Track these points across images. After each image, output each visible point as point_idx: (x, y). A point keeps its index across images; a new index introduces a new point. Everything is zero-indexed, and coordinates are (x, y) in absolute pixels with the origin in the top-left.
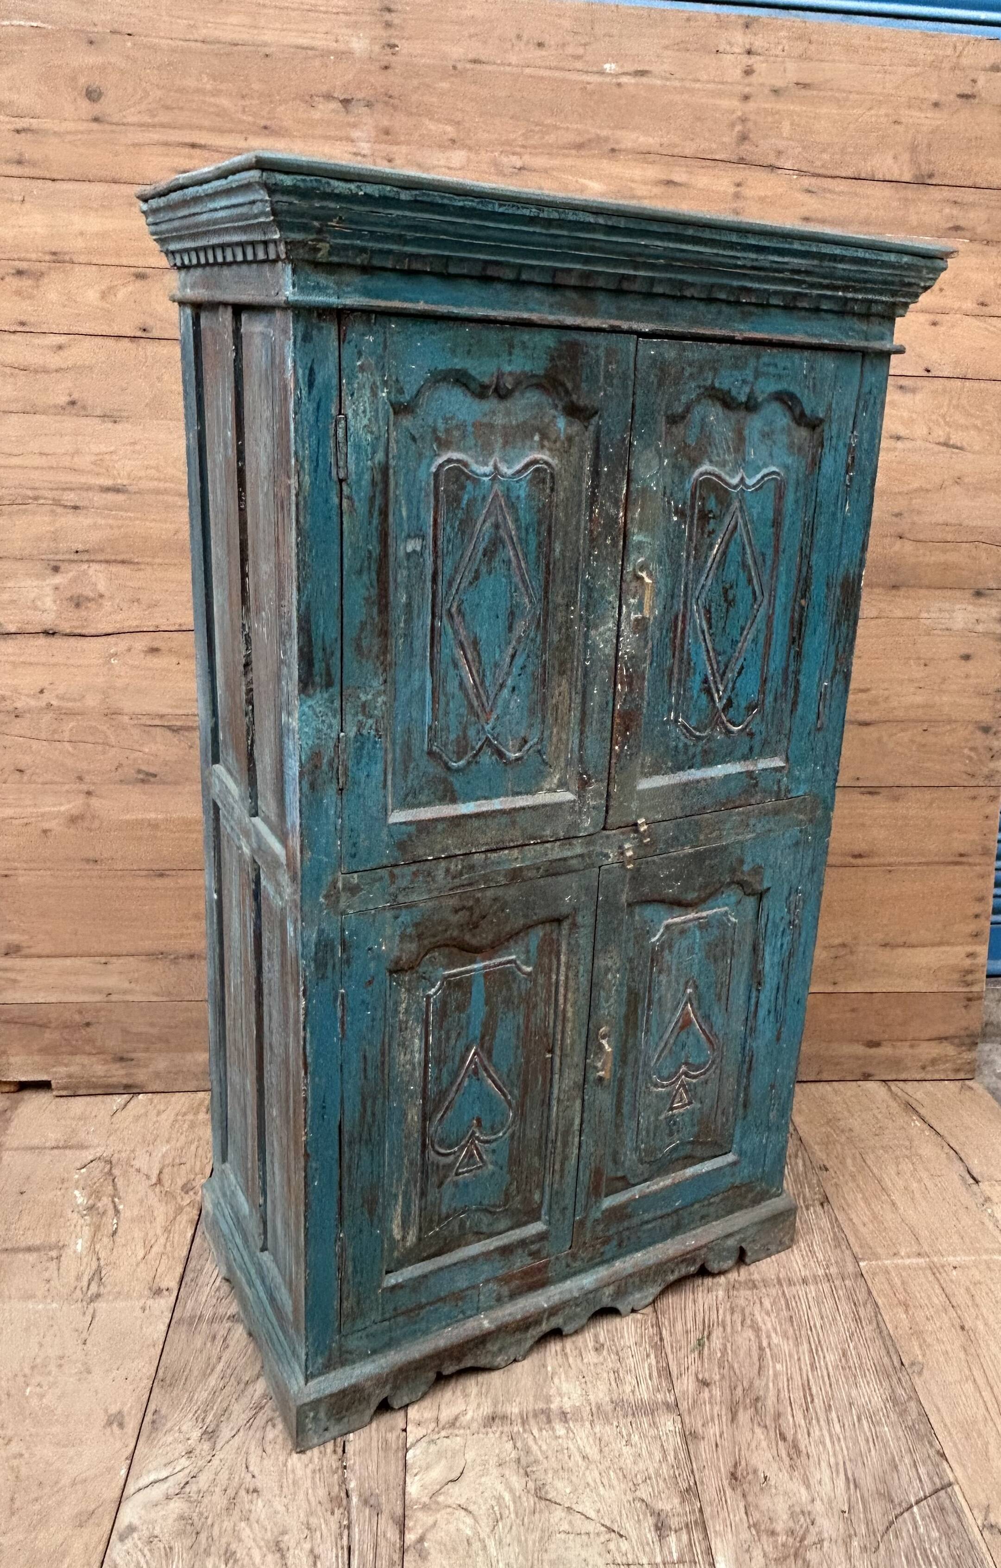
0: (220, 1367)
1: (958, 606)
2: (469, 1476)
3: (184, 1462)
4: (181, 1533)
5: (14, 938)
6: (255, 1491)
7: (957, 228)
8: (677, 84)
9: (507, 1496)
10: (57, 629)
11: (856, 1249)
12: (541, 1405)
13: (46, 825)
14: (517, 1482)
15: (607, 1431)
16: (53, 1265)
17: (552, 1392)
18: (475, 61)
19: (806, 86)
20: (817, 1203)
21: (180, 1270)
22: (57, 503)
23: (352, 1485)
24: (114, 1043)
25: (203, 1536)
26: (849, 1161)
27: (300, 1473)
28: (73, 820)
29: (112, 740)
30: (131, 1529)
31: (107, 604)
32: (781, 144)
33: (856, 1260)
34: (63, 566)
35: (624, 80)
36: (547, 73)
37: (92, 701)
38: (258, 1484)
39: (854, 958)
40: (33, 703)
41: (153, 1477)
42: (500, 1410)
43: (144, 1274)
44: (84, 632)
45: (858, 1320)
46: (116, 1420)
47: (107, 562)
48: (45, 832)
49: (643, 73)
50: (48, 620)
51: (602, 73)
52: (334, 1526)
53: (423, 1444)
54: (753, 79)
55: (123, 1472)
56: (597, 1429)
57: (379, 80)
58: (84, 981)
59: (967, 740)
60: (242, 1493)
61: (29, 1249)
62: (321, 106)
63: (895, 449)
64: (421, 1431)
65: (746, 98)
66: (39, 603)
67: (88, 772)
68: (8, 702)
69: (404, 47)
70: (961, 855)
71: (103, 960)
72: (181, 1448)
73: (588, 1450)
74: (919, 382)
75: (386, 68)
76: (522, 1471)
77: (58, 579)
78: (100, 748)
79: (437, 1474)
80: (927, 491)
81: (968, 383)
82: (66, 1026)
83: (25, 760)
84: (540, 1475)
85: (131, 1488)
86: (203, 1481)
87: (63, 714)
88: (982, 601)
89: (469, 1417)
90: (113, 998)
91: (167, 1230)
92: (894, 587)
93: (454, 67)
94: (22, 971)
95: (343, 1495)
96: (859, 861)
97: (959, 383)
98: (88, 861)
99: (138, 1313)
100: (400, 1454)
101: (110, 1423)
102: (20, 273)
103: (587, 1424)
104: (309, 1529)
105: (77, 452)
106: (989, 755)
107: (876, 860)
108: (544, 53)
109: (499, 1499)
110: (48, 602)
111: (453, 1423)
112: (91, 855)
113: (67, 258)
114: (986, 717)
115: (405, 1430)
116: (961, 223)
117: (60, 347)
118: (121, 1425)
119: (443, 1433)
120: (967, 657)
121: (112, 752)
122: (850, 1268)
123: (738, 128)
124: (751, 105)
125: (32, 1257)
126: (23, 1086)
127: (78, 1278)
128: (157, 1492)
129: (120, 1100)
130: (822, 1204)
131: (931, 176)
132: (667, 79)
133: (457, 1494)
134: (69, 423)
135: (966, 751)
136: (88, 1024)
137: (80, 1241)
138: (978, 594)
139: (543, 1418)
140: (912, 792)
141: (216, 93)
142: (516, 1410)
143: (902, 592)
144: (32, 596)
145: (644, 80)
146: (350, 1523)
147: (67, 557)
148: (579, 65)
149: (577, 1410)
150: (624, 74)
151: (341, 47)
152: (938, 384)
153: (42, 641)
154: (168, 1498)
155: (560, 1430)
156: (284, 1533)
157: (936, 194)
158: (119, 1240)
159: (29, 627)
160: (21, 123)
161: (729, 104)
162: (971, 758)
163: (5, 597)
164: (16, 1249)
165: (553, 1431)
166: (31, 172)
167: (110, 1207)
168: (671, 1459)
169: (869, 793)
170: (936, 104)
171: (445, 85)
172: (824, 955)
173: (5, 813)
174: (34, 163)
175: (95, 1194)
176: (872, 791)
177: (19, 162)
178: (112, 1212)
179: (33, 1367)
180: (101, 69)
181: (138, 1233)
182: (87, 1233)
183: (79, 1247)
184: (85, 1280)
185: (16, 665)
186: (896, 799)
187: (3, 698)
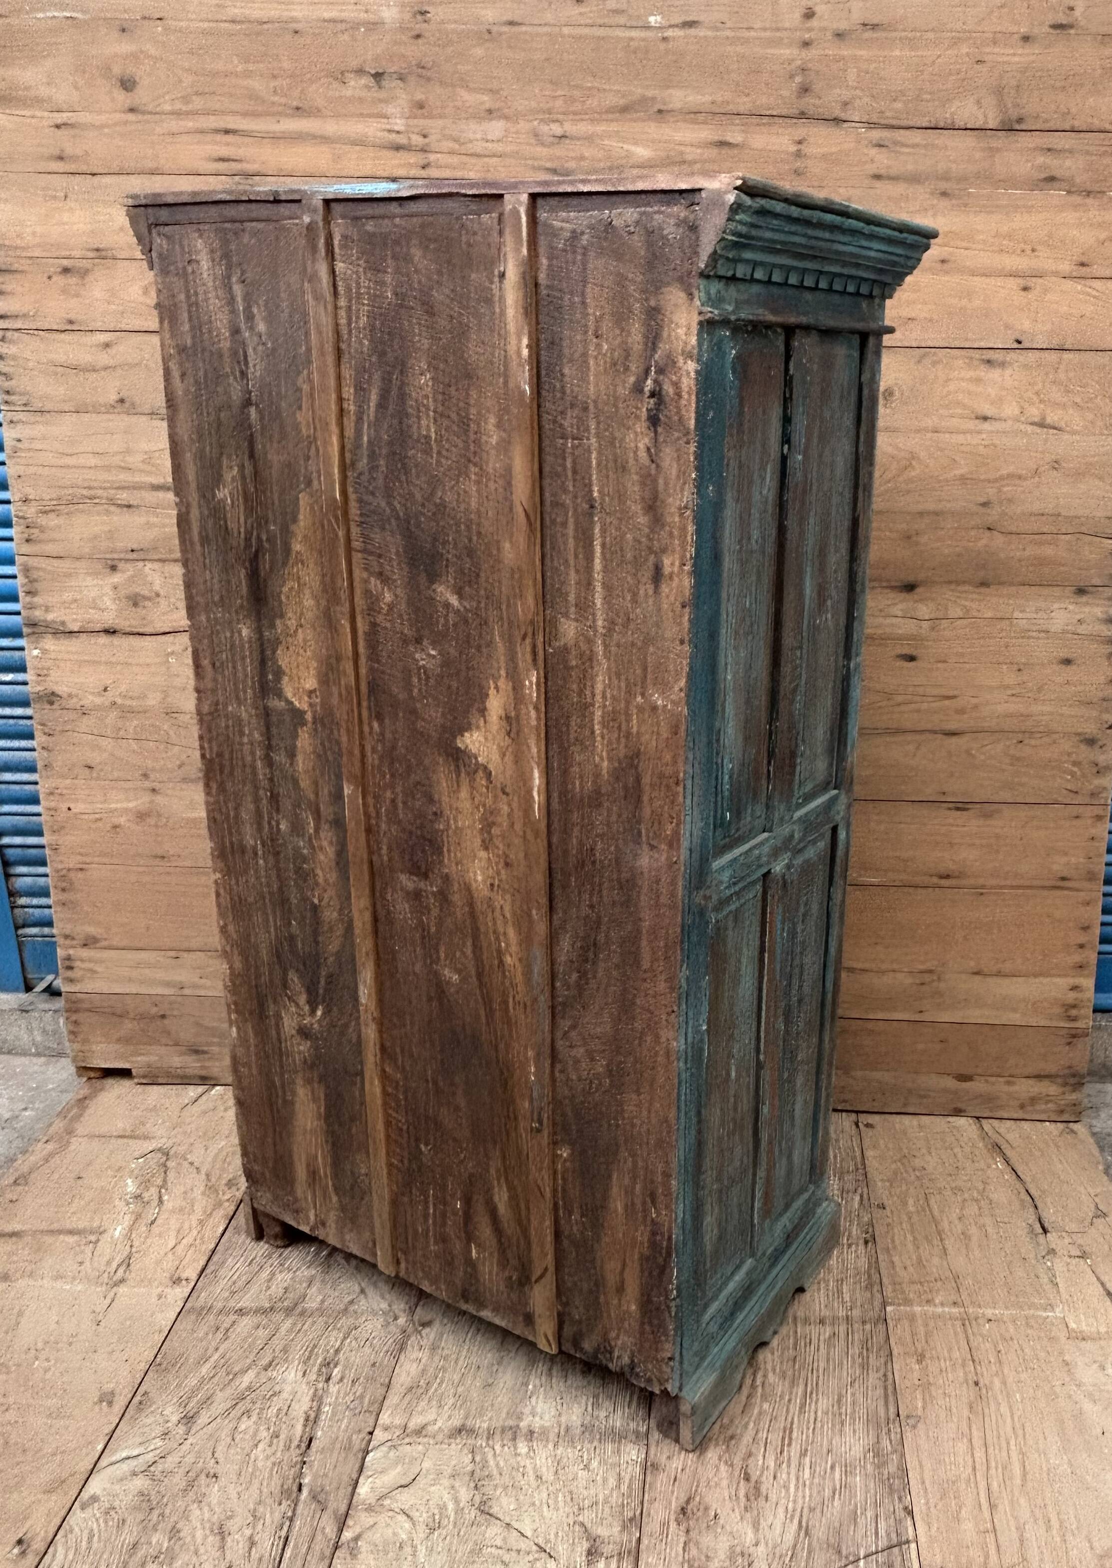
0: (215, 1357)
1: (1056, 606)
2: (421, 1482)
3: (159, 1443)
4: (136, 1508)
5: (92, 930)
6: (215, 1476)
7: (1052, 179)
8: (729, 33)
9: (451, 1506)
10: (117, 627)
11: (887, 1292)
12: (511, 1423)
13: (116, 821)
14: (465, 1494)
15: (568, 1454)
16: (89, 1249)
17: (527, 1410)
18: (511, 23)
19: (874, 27)
20: (861, 1242)
21: (202, 1263)
22: (112, 502)
23: (306, 1481)
24: (188, 1035)
25: (155, 1513)
26: (911, 1202)
27: (260, 1464)
28: (141, 816)
29: (174, 739)
30: (94, 1498)
31: (163, 602)
32: (846, 95)
33: (884, 1303)
34: (121, 565)
35: (669, 33)
36: (586, 31)
37: (153, 700)
38: (219, 1469)
39: (942, 985)
40: (98, 701)
41: (124, 1455)
42: (469, 1423)
43: (169, 1264)
44: (142, 630)
45: (864, 1365)
46: (107, 1398)
47: (162, 562)
48: (115, 827)
49: (690, 24)
50: (109, 619)
51: (648, 27)
52: (277, 1516)
53: (384, 1449)
54: (814, 23)
55: (100, 1447)
56: (559, 1452)
57: (413, 51)
58: (158, 974)
59: (1069, 754)
60: (203, 1476)
61: (71, 1232)
62: (352, 83)
63: (979, 432)
64: (387, 1436)
65: (806, 44)
66: (99, 602)
67: (153, 770)
68: (75, 700)
69: (437, 13)
70: (1063, 879)
71: (173, 954)
72: (159, 1430)
73: (544, 1469)
74: (1012, 356)
75: (418, 36)
76: (472, 1485)
77: (117, 578)
78: (162, 747)
79: (392, 1477)
80: (1020, 477)
81: (1067, 356)
82: (144, 1017)
83: (93, 757)
84: (488, 1490)
85: (103, 1462)
86: (171, 1462)
87: (126, 712)
88: (1084, 599)
89: (436, 1427)
90: (186, 992)
91: (201, 1222)
92: (984, 584)
93: (489, 32)
94: (102, 961)
95: (295, 1488)
96: (943, 882)
97: (1053, 356)
98: (156, 857)
99: (154, 1300)
100: (360, 1455)
101: (101, 1401)
102: (66, 270)
103: (551, 1446)
104: (255, 1517)
105: (128, 451)
106: (1095, 770)
107: (964, 882)
108: (583, 10)
109: (443, 1508)
110: (108, 602)
111: (419, 1431)
112: (158, 851)
113: (109, 254)
114: (1090, 729)
115: (371, 1433)
116: (1057, 173)
117: (107, 345)
118: (110, 1403)
119: (407, 1440)
120: (1067, 662)
121: (176, 749)
122: (874, 1312)
123: (798, 79)
124: (813, 53)
125: (73, 1239)
126: (107, 1073)
128: (126, 1468)
129: (196, 1090)
130: (866, 1243)
131: (1020, 120)
132: (717, 29)
133: (405, 1499)
134: (120, 421)
135: (1068, 766)
136: (163, 1017)
137: (119, 1228)
138: (1081, 591)
139: (509, 1434)
140: (1007, 811)
141: (248, 74)
142: (485, 1425)
143: (992, 590)
144: (93, 594)
145: (692, 31)
146: (294, 1514)
147: (125, 555)
148: (622, 20)
149: (544, 1432)
150: (671, 26)
151: (371, 17)
152: (1032, 356)
153: (103, 639)
154: (133, 1475)
155: (523, 1448)
156: (230, 1518)
157: (1026, 141)
158: (155, 1229)
159: (91, 626)
160: (60, 118)
161: (786, 52)
162: (1073, 774)
163: (67, 596)
164: (60, 1232)
165: (515, 1448)
166: (72, 168)
167: (156, 1197)
168: (624, 1488)
169: (958, 809)
170: (1026, 39)
171: (479, 52)
172: (909, 981)
173: (78, 808)
174: (74, 158)
175: (145, 1183)
176: (961, 807)
177: (61, 158)
178: (156, 1202)
179: (46, 1343)
180: (134, 57)
181: (174, 1224)
182: (128, 1220)
183: (117, 1233)
184: (114, 1265)
185: (81, 663)
186: (987, 816)
187: (70, 696)
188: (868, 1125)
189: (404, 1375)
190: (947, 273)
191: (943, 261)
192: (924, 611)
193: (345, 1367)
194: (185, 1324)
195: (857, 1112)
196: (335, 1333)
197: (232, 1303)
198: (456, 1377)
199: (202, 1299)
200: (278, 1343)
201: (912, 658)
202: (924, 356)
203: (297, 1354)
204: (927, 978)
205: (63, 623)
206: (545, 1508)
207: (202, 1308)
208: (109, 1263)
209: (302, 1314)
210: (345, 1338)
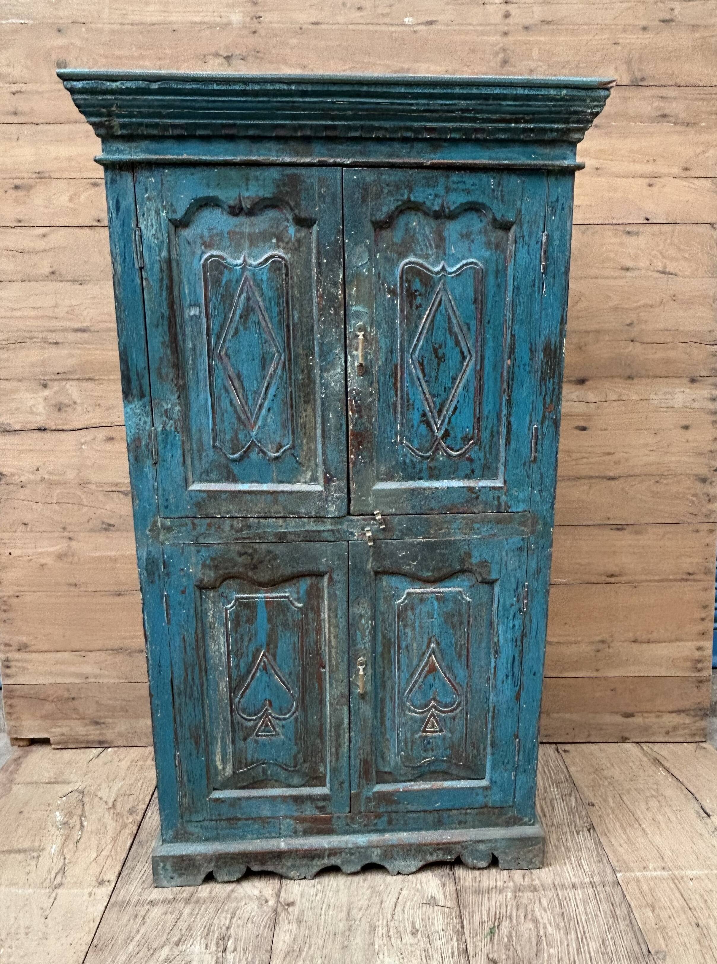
1: (677, 390)
5: (24, 639)
7: (664, 116)
8: (457, 28)
10: (47, 427)
11: (615, 863)
13: (43, 561)
16: (34, 862)
18: (315, 23)
19: (548, 23)
20: (585, 829)
21: (118, 868)
22: (45, 340)
24: (91, 711)
26: (610, 800)
28: (60, 557)
29: (85, 501)
31: (79, 408)
32: (532, 65)
33: (614, 871)
34: (49, 383)
36: (364, 27)
37: (71, 475)
39: (611, 651)
40: (32, 477)
43: (94, 870)
44: (65, 428)
45: (614, 916)
47: (78, 380)
48: (42, 565)
49: (431, 23)
50: (40, 421)
51: (403, 24)
54: (511, 20)
57: (251, 41)
58: (72, 669)
59: (689, 489)
61: (19, 851)
62: (211, 62)
63: (625, 277)
65: (506, 34)
66: (35, 410)
67: (70, 524)
68: (16, 477)
69: (267, 17)
70: (690, 574)
71: (83, 653)
74: (642, 230)
75: (255, 32)
77: (46, 392)
78: (76, 507)
80: (651, 306)
81: (678, 227)
82: (59, 699)
83: (28, 517)
87: (51, 484)
88: (695, 385)
90: (92, 680)
91: (114, 840)
92: (630, 377)
93: (301, 29)
94: (31, 661)
96: (612, 579)
97: (669, 228)
98: (71, 585)
99: (86, 897)
102: (17, 187)
105: (56, 306)
106: (707, 499)
107: (624, 579)
108: (362, 14)
110: (40, 408)
112: (73, 581)
113: (47, 175)
114: (704, 471)
116: (667, 111)
117: (44, 236)
120: (686, 427)
121: (85, 509)
122: (610, 878)
123: (501, 55)
124: (510, 39)
125: (21, 856)
126: (33, 742)
129: (95, 751)
130: (589, 831)
131: (643, 79)
132: (448, 25)
134: (52, 286)
135: (690, 497)
136: (73, 699)
137: (54, 846)
138: (693, 381)
140: (650, 528)
141: (142, 57)
143: (636, 381)
144: (29, 404)
145: (433, 27)
147: (53, 377)
148: (387, 20)
150: (418, 24)
151: (224, 20)
152: (656, 228)
153: (38, 435)
157: (648, 92)
158: (81, 845)
159: (29, 426)
160: (15, 88)
161: (493, 39)
162: (693, 502)
163: (13, 405)
164: (10, 852)
166: (22, 119)
167: (78, 822)
169: (618, 529)
170: (644, 29)
171: (294, 41)
172: (589, 648)
173: (16, 552)
174: (23, 113)
175: (70, 814)
176: (620, 528)
177: (15, 114)
178: (78, 826)
179: (8, 934)
180: (66, 48)
181: (94, 842)
182: (60, 840)
183: (53, 850)
184: (53, 873)
185: (21, 452)
186: (637, 533)
187: (13, 475)
188: (565, 751)
189: (281, 943)
190: (599, 175)
191: (597, 169)
192: (591, 396)
193: (236, 940)
194: (112, 915)
195: (556, 743)
196: (224, 915)
197: (144, 897)
198: (321, 942)
199: (121, 896)
200: (183, 925)
201: (584, 429)
202: (587, 229)
203: (198, 932)
204: (601, 646)
205: (9, 424)
207: (123, 902)
208: (49, 872)
209: (197, 902)
210: (232, 918)
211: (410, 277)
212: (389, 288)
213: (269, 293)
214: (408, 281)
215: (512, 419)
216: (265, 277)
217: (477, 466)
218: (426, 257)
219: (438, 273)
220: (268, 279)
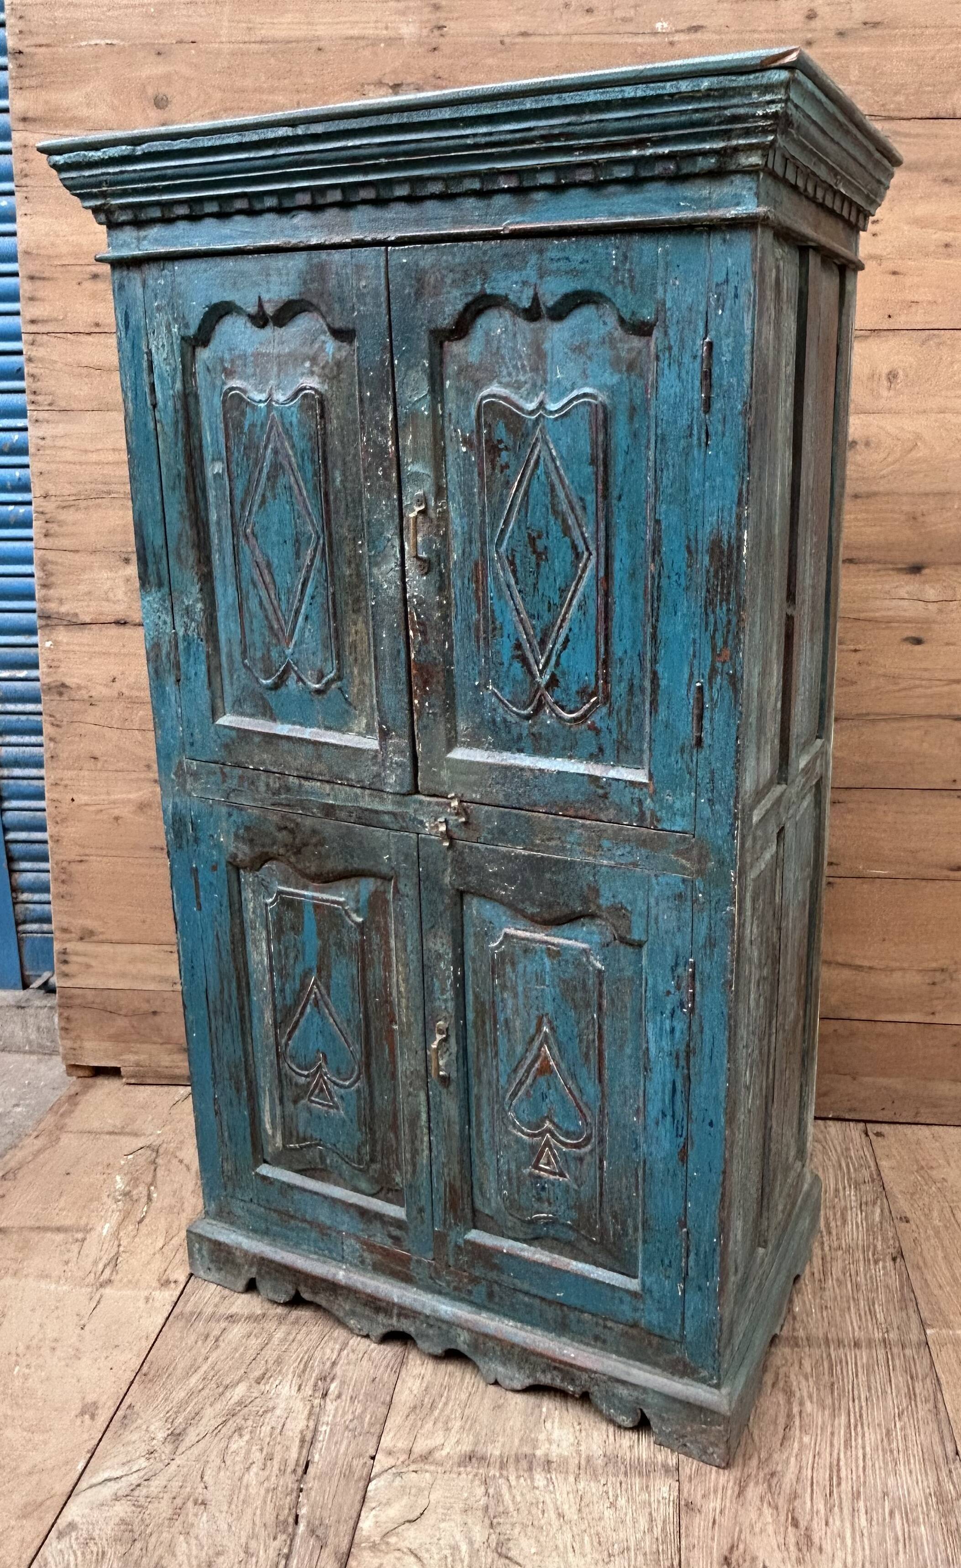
0: (205, 1367)
2: (430, 1519)
3: (143, 1463)
4: (118, 1539)
5: (88, 923)
6: (203, 1503)
8: (735, 37)
9: (464, 1548)
10: (126, 619)
12: (526, 1450)
13: (116, 813)
14: (479, 1533)
15: (590, 1487)
16: (75, 1248)
17: (542, 1437)
18: (524, 34)
19: (874, 25)
20: (888, 1258)
23: (303, 1511)
25: (138, 1545)
26: (936, 1215)
27: (253, 1491)
30: (72, 1526)
33: (923, 1326)
35: (678, 37)
38: (208, 1495)
40: (106, 691)
41: (106, 1475)
42: (481, 1450)
43: (157, 1265)
45: (912, 1396)
46: (89, 1410)
48: (116, 819)
49: (696, 29)
50: (120, 610)
51: (654, 33)
52: (272, 1553)
53: (387, 1476)
54: (817, 24)
55: (80, 1467)
56: (581, 1485)
57: (430, 63)
60: (190, 1504)
61: (58, 1229)
64: (391, 1461)
65: (809, 44)
68: (83, 691)
69: (453, 27)
72: (143, 1448)
73: (566, 1506)
75: (435, 50)
76: (487, 1521)
79: (395, 1512)
82: (136, 1013)
83: (98, 748)
84: (506, 1528)
85: (83, 1485)
86: (155, 1486)
87: (131, 703)
89: (444, 1453)
93: (503, 43)
94: (97, 955)
95: (291, 1520)
99: (141, 1304)
100: (361, 1484)
101: (82, 1413)
102: (95, 277)
103: (572, 1479)
104: (246, 1552)
108: (592, 19)
109: (455, 1548)
110: (119, 593)
111: (425, 1457)
115: (373, 1458)
118: (93, 1417)
119: (413, 1467)
122: (914, 1335)
124: (816, 51)
125: (59, 1237)
126: (97, 1072)
127: (95, 1263)
128: (107, 1491)
129: (183, 1091)
130: (894, 1260)
132: (723, 33)
133: (412, 1536)
136: (155, 1013)
137: (107, 1226)
139: (524, 1464)
142: (497, 1453)
144: (106, 587)
145: (698, 36)
146: (290, 1551)
148: (630, 28)
149: (565, 1461)
150: (677, 32)
151: (391, 33)
153: (115, 630)
154: (117, 1498)
155: (540, 1479)
156: (218, 1554)
158: (144, 1228)
159: (102, 618)
163: (83, 588)
164: (46, 1229)
165: (532, 1480)
167: (145, 1194)
168: (657, 1531)
171: (492, 61)
172: (920, 980)
173: (81, 799)
175: (135, 1181)
178: (145, 1200)
179: (28, 1347)
180: (168, 78)
181: (162, 1225)
182: (116, 1218)
183: (105, 1231)
184: (101, 1265)
185: (91, 655)
187: (79, 687)
188: (877, 1134)
189: (406, 1393)
192: (931, 592)
193: (343, 1382)
194: (174, 1331)
195: (864, 1122)
196: (331, 1344)
197: (222, 1309)
199: (189, 1304)
200: (271, 1353)
201: (918, 641)
203: (291, 1367)
204: (939, 977)
206: (571, 1554)
207: (192, 1314)
211: (489, 421)
212: (463, 436)
213: (301, 445)
214: (489, 426)
215: (659, 668)
216: (295, 420)
217: (607, 741)
218: (517, 386)
219: (532, 413)
220: (299, 422)
